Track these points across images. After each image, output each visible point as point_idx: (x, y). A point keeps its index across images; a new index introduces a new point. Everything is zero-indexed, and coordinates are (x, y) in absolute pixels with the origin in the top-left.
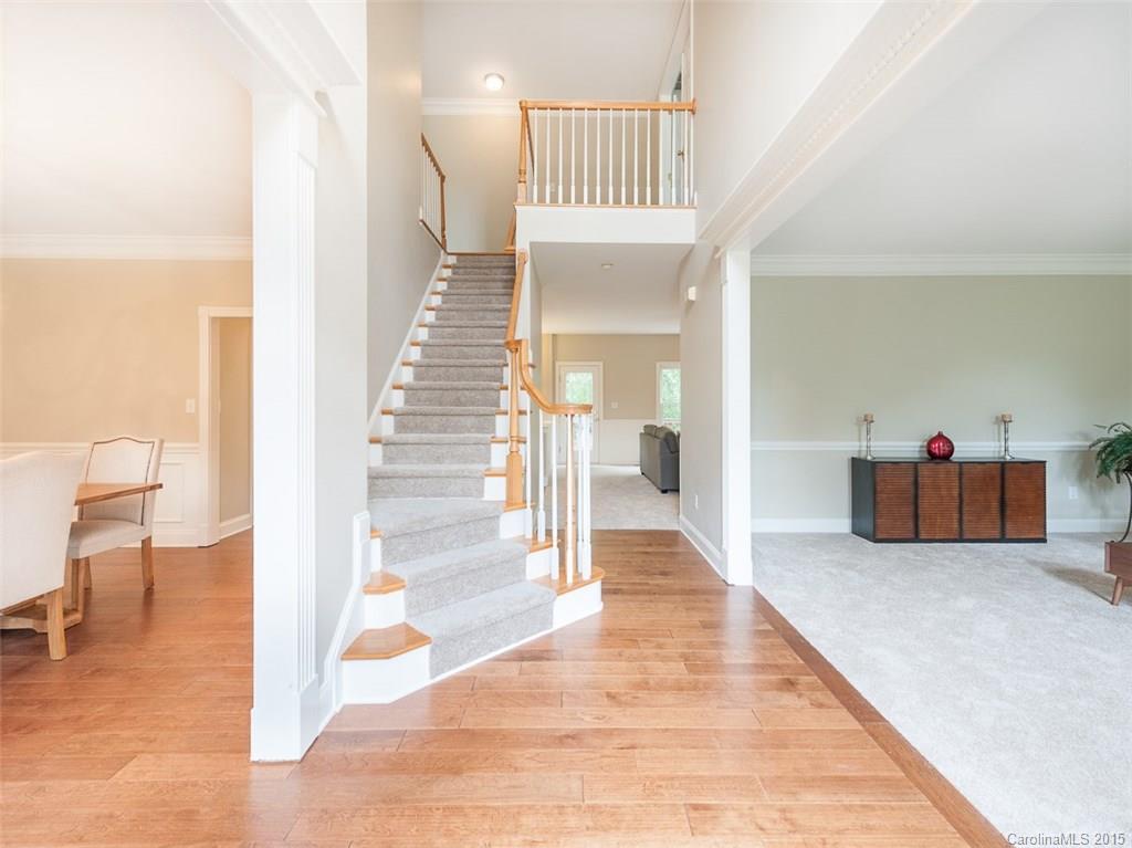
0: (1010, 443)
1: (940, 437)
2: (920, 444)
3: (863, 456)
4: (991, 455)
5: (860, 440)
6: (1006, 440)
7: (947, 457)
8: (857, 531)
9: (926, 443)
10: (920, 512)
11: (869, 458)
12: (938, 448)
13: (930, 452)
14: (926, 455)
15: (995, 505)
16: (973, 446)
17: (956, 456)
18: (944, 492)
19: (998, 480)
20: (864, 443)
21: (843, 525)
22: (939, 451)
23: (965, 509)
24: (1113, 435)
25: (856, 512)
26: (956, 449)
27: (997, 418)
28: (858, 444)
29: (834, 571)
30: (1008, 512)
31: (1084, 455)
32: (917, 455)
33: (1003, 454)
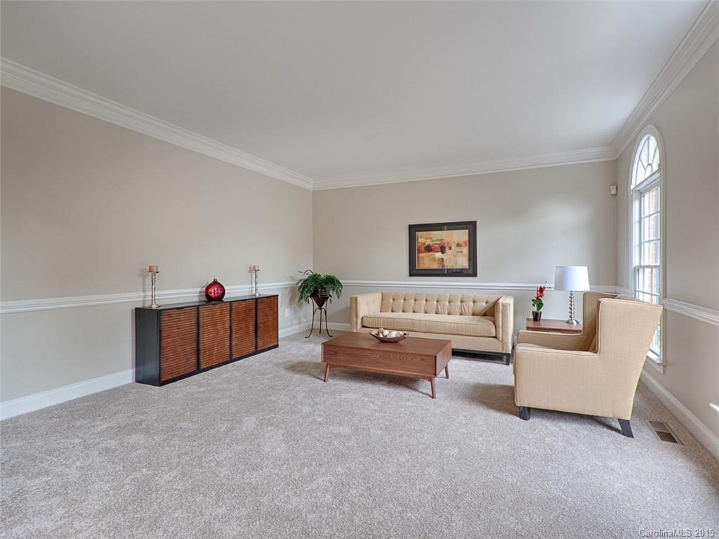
0: (258, 285)
1: (215, 283)
2: (199, 290)
3: (147, 305)
4: (246, 294)
5: (144, 291)
6: (256, 283)
7: (219, 298)
8: (140, 380)
9: (204, 289)
10: (201, 347)
11: (154, 307)
12: (214, 291)
13: (207, 296)
14: (204, 298)
15: (252, 329)
16: (236, 290)
17: (227, 297)
18: (219, 327)
19: (254, 311)
20: (149, 293)
21: (127, 376)
22: (214, 294)
23: (234, 336)
24: (306, 277)
25: (140, 360)
26: (226, 292)
27: (250, 268)
28: (142, 294)
30: (259, 333)
31: (292, 288)
32: (197, 299)
33: (254, 293)
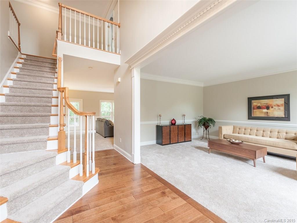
0: (185, 120)
1: (174, 119)
2: (169, 121)
3: (159, 125)
4: (181, 123)
5: (158, 121)
6: (184, 120)
7: (174, 124)
8: (157, 143)
9: (171, 121)
10: (171, 137)
11: (160, 125)
12: (173, 122)
13: (172, 123)
14: (171, 124)
15: (184, 134)
16: (179, 122)
17: (176, 124)
18: (175, 132)
19: (184, 129)
20: (159, 122)
21: (154, 142)
22: (173, 123)
23: (179, 135)
24: (201, 118)
25: (157, 138)
26: (176, 122)
27: (183, 115)
28: (157, 122)
29: (158, 155)
30: (186, 135)
31: (196, 122)
32: (169, 124)
33: (183, 123)
